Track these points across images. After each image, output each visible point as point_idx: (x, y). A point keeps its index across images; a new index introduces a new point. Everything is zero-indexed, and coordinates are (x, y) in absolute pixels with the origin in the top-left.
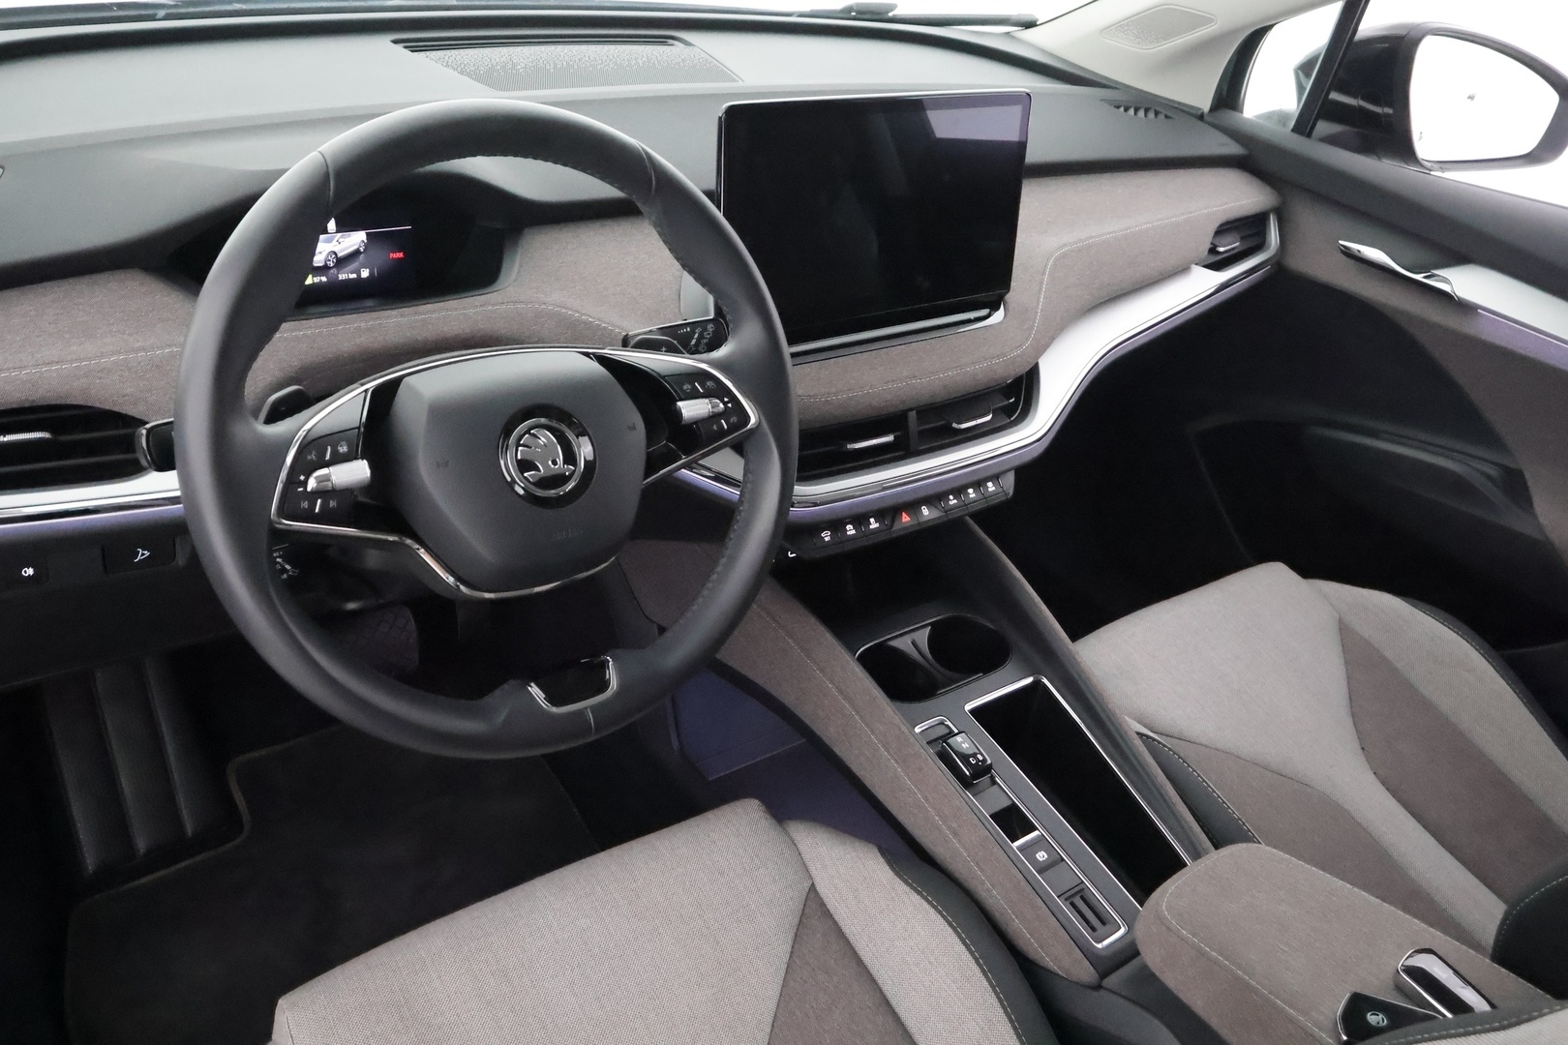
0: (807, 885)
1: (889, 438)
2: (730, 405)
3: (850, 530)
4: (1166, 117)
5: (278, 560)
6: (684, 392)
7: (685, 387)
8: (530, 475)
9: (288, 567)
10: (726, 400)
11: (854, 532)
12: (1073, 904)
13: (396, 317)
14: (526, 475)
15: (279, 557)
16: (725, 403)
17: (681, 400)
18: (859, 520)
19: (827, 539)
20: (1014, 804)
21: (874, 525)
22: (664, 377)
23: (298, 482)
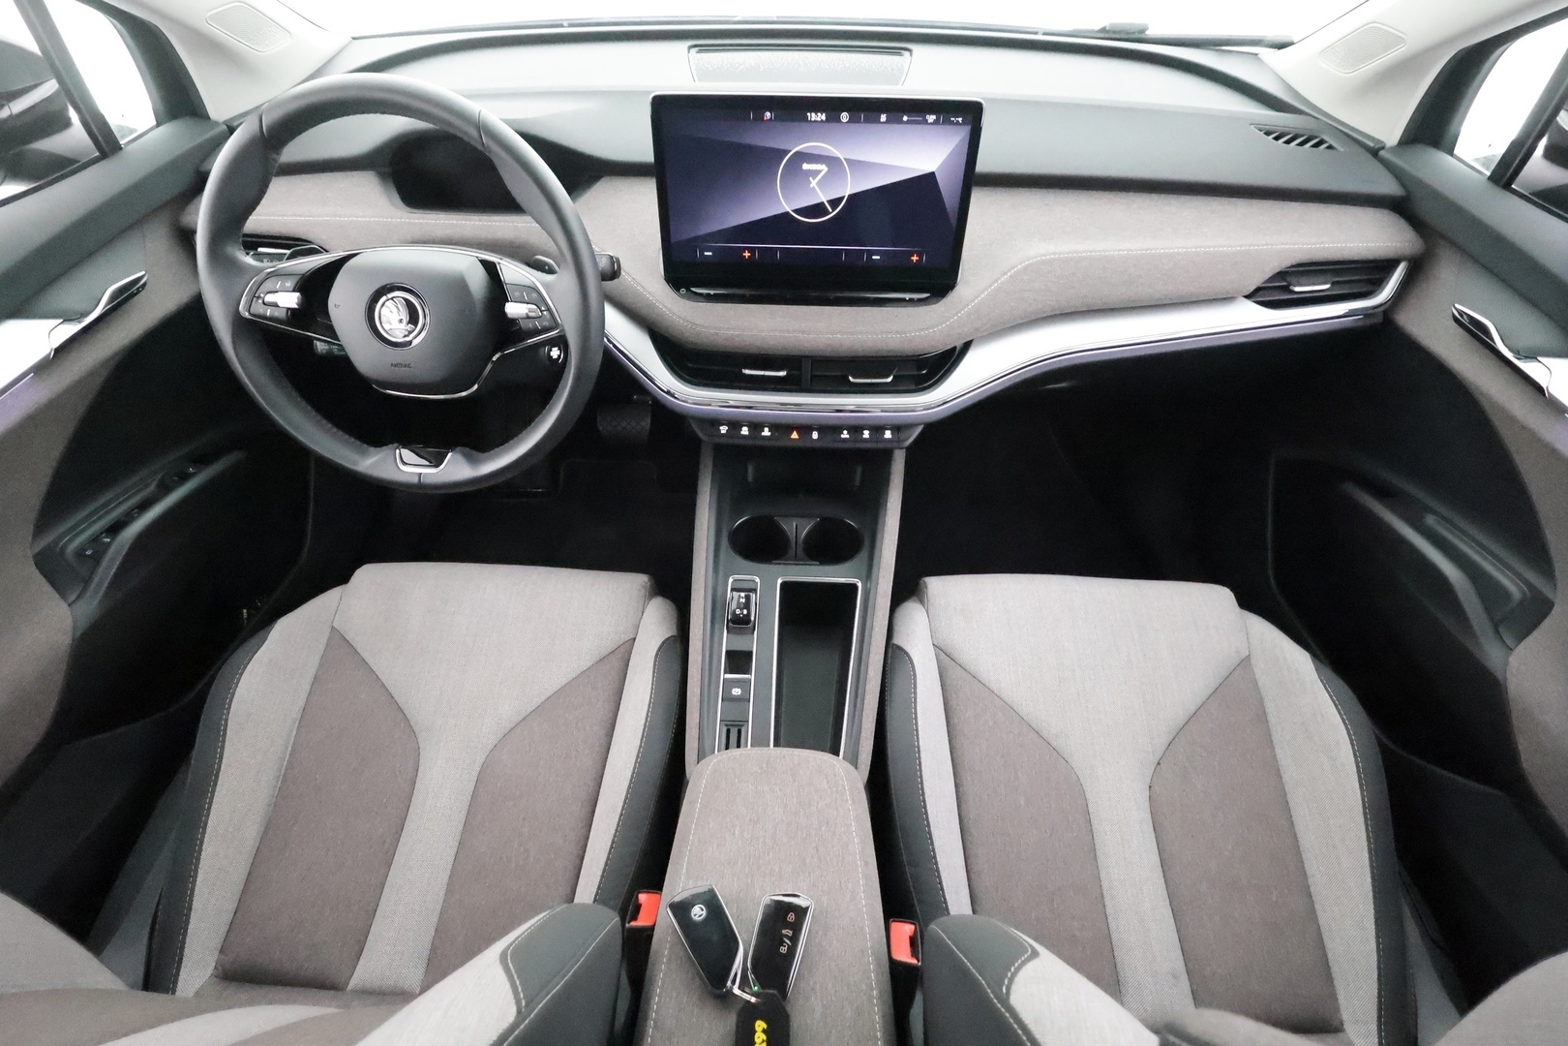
0: (632, 636)
1: (782, 374)
2: (545, 313)
4: (1330, 147)
6: (519, 296)
7: (516, 294)
10: (543, 308)
11: (747, 433)
12: (728, 731)
16: (541, 311)
17: (510, 301)
19: (723, 432)
20: (751, 652)
21: (766, 432)
22: (507, 284)
23: (259, 297)
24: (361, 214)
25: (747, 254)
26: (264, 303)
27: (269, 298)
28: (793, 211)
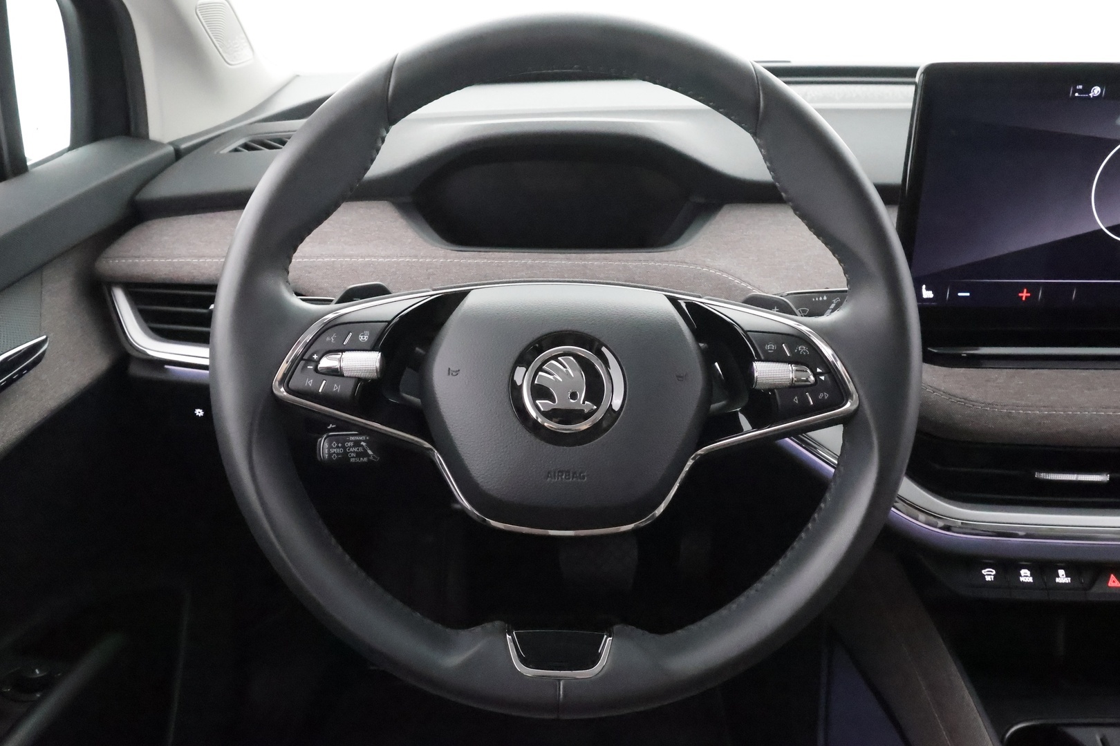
1: (1101, 478)
2: (823, 378)
3: (1026, 576)
5: (362, 443)
6: (765, 352)
7: (768, 347)
8: (540, 403)
9: (370, 452)
10: (819, 370)
11: (1030, 580)
13: (562, 259)
14: (538, 402)
15: (364, 441)
16: (816, 375)
17: (760, 360)
18: (1045, 568)
19: (988, 578)
21: (1062, 578)
22: (746, 332)
23: (310, 360)
24: (383, 253)
25: (1024, 294)
26: (316, 370)
27: (326, 363)
28: (1107, 228)
